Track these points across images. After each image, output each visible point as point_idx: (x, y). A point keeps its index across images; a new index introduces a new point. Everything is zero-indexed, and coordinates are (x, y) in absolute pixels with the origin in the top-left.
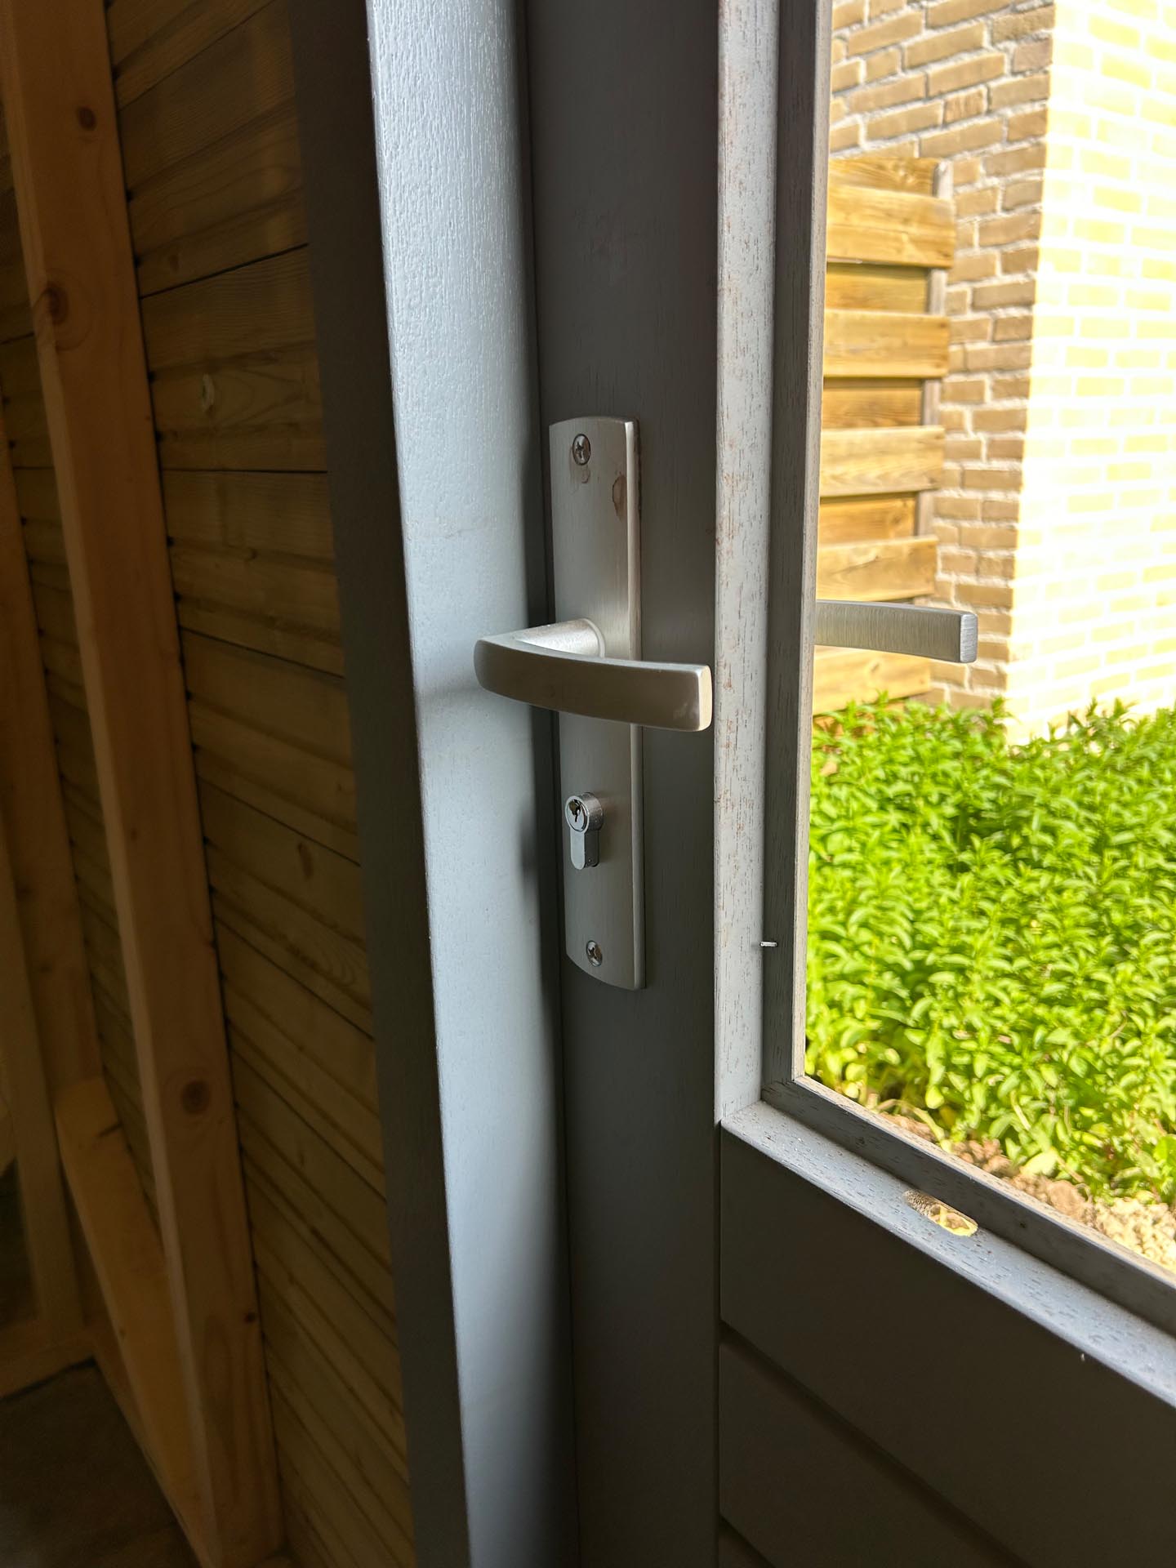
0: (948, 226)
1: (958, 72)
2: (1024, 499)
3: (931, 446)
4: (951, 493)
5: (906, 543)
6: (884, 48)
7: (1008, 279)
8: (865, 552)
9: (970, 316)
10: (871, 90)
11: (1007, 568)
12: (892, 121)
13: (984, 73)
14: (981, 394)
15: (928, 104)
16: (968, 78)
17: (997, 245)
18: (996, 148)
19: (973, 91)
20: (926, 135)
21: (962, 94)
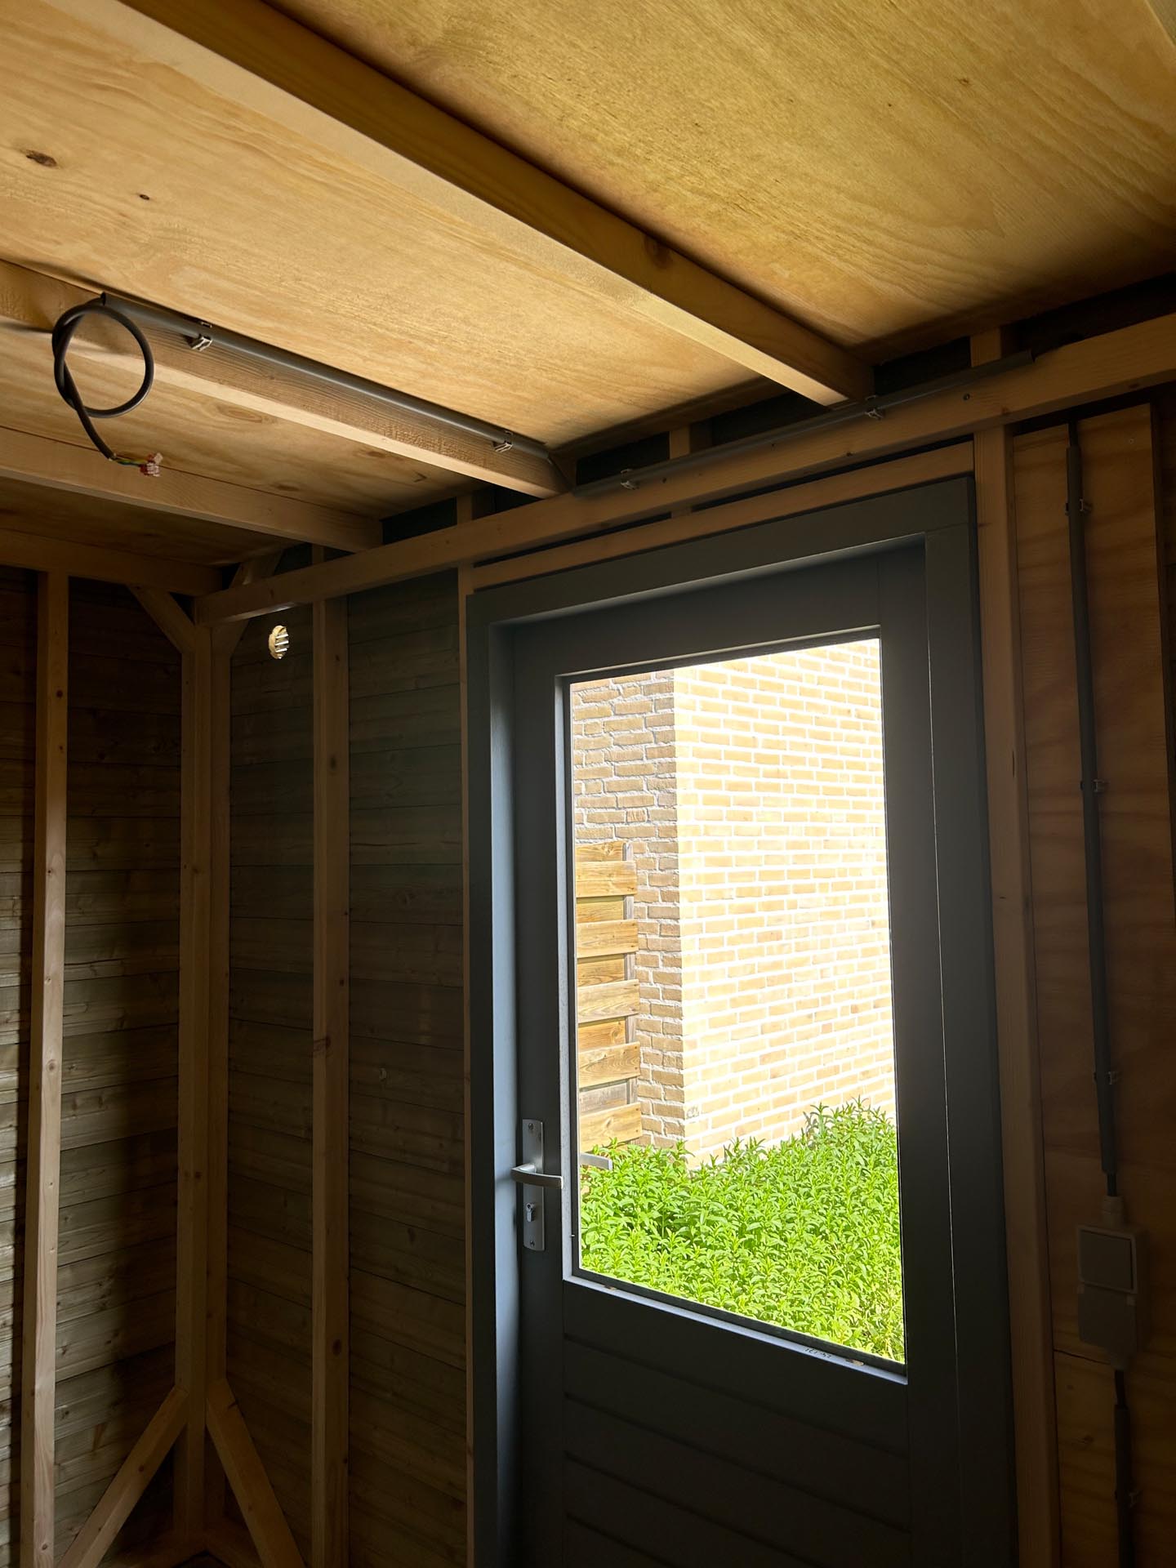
0: (632, 874)
1: (632, 799)
2: (685, 1023)
3: (631, 990)
4: (644, 1017)
5: (621, 1047)
6: (595, 779)
7: (665, 905)
8: (599, 1054)
9: (648, 920)
10: (589, 798)
11: (679, 1062)
12: (600, 815)
13: (645, 802)
14: (657, 962)
15: (618, 811)
16: (638, 803)
17: (658, 887)
18: (654, 839)
19: (640, 809)
20: (617, 826)
21: (635, 810)
